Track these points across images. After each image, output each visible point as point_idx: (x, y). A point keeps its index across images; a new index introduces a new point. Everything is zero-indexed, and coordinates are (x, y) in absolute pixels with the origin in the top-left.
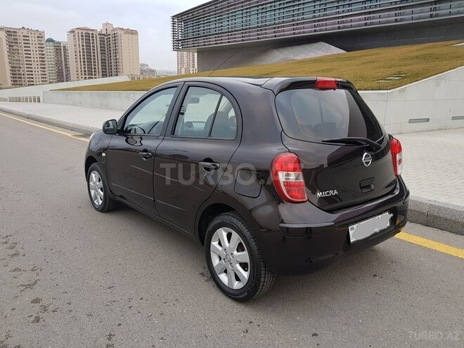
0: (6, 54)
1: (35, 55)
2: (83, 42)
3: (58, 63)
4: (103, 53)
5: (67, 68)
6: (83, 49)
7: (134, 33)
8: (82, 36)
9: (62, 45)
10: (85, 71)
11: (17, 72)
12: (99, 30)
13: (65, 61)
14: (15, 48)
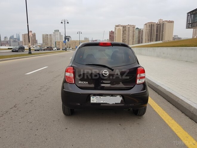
0: (122, 35)
1: (131, 34)
2: (149, 28)
3: (139, 37)
4: (157, 32)
5: (142, 39)
6: (149, 31)
7: (172, 22)
8: (149, 26)
9: (141, 30)
10: (149, 40)
11: (124, 41)
12: (156, 23)
13: (142, 36)
14: (125, 32)
